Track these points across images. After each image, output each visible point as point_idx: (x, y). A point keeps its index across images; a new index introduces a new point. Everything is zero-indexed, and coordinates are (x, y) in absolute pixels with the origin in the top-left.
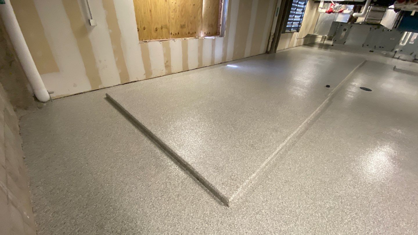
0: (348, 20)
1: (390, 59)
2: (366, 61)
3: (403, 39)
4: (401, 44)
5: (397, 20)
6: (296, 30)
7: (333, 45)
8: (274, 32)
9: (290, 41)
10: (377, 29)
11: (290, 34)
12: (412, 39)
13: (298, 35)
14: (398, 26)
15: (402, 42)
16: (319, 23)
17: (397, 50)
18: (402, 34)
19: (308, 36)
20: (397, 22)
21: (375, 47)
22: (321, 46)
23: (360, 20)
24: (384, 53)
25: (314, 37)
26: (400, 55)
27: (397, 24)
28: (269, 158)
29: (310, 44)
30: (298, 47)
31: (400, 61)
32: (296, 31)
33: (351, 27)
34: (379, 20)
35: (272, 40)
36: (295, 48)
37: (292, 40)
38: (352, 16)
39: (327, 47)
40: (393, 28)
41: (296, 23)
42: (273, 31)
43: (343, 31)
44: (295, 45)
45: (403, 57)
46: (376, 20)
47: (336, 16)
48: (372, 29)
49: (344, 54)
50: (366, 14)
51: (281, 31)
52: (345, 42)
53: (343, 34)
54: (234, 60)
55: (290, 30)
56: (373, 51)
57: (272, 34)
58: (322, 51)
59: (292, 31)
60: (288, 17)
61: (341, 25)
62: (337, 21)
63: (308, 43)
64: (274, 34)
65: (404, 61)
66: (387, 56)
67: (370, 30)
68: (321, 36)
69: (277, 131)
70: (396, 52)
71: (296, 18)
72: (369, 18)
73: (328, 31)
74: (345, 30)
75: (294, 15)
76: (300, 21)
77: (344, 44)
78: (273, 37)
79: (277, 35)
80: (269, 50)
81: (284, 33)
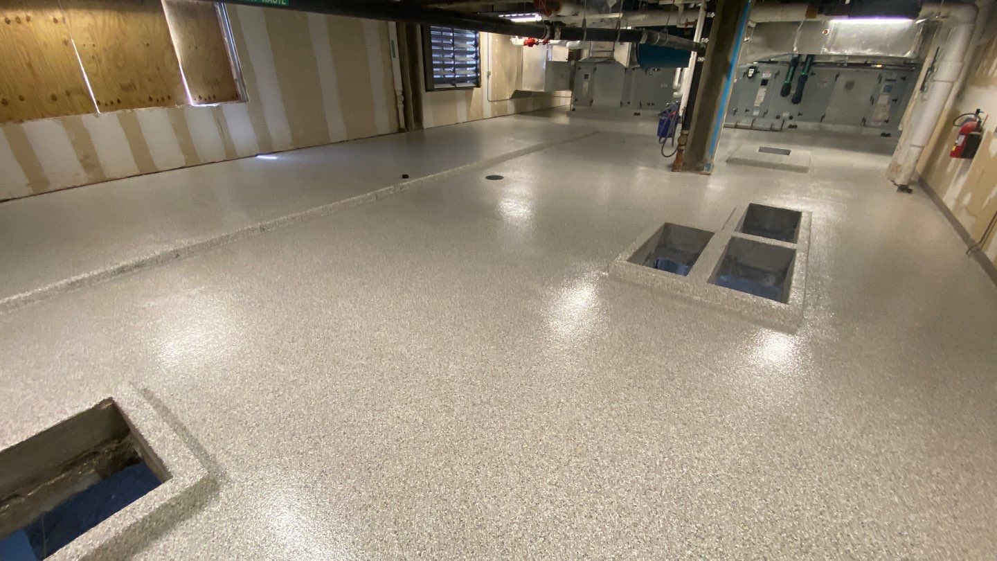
2: (595, 133)
4: (675, 93)
6: (474, 83)
7: (574, 110)
8: (401, 89)
9: (469, 105)
16: (525, 67)
21: (641, 105)
27: (635, 57)
30: (501, 119)
32: (473, 86)
33: (595, 69)
36: (490, 121)
37: (473, 104)
40: (632, 63)
42: (399, 87)
43: (583, 79)
44: (488, 114)
46: (607, 51)
51: (421, 88)
52: (592, 101)
55: (453, 84)
56: (638, 114)
57: (399, 93)
59: (458, 86)
60: (429, 58)
61: (579, 68)
72: (596, 49)
74: (586, 77)
75: (452, 54)
76: (476, 65)
77: (591, 105)
78: (402, 98)
79: (410, 94)
80: (403, 125)
81: (433, 90)
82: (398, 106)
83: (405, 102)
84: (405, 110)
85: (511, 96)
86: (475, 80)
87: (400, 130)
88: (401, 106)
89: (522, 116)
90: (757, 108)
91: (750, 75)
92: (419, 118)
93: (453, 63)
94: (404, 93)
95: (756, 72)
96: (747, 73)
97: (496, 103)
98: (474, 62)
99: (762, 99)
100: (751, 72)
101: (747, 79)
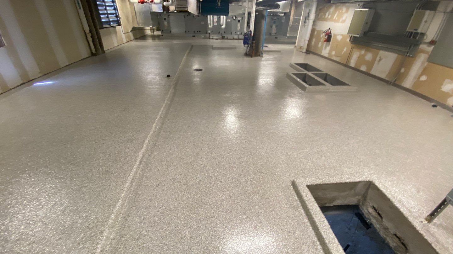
0: (162, 9)
1: (208, 40)
2: (192, 46)
3: (209, 22)
4: (209, 26)
5: (198, 7)
6: (117, 23)
7: (162, 36)
8: (89, 29)
9: (116, 36)
10: (189, 16)
11: (111, 29)
12: (215, 21)
13: (123, 28)
14: (201, 12)
15: (210, 25)
16: (138, 14)
17: (209, 32)
18: (207, 17)
19: (134, 29)
20: (199, 8)
21: (194, 32)
22: (154, 37)
23: (172, 8)
24: (203, 36)
25: (141, 30)
26: (213, 36)
27: (200, 11)
28: (132, 174)
29: (141, 37)
30: (130, 42)
31: (214, 40)
32: (118, 25)
33: (169, 16)
34: (185, 8)
35: (91, 39)
36: (126, 44)
37: (118, 35)
38: (163, 6)
39: (158, 37)
40: (198, 13)
41: (112, 15)
42: (87, 28)
43: (164, 21)
44: (125, 41)
45: (215, 37)
46: (184, 7)
47: (150, 6)
48: (186, 16)
49: (175, 42)
50: (174, 3)
51: (98, 27)
52: (171, 31)
53: (166, 23)
54: (44, 75)
55: (110, 25)
56: (194, 36)
57: (88, 32)
58: (157, 42)
59: (112, 26)
60: (98, 10)
61: (160, 15)
62: (153, 11)
63: (138, 37)
64: (90, 30)
65: (217, 40)
66: (205, 38)
67: (184, 17)
68: (149, 28)
69: (132, 141)
70: (209, 34)
71: (110, 10)
72: (178, 6)
73: (151, 22)
74: (165, 19)
75: (104, 7)
76: (116, 13)
77: (171, 33)
78: (90, 35)
79: (94, 31)
80: (94, 51)
81: (103, 28)
82: (89, 39)
83: (92, 37)
84: (93, 41)
85: (131, 30)
86: (117, 22)
87: (93, 54)
88: (90, 40)
89: (136, 40)
90: (238, 31)
91: (234, 18)
92: (101, 46)
93: (106, 12)
94: (91, 31)
95: (236, 17)
96: (233, 18)
97: (126, 34)
98: (114, 12)
99: (240, 27)
100: (234, 17)
101: (233, 20)
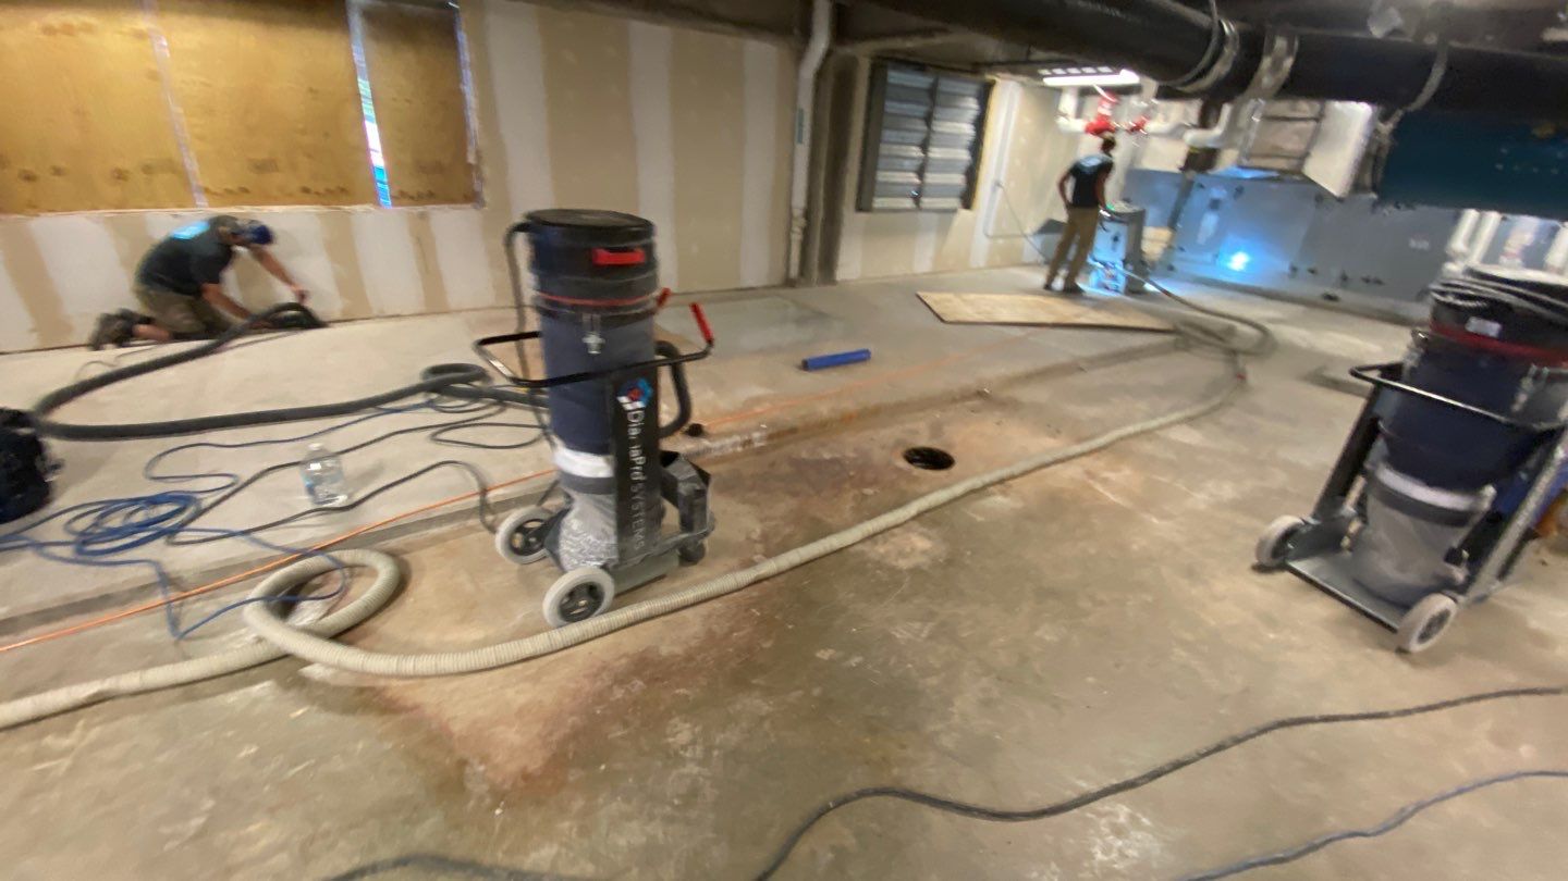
3: (1459, 243)
8: (803, 205)
9: (942, 243)
11: (920, 217)
13: (992, 220)
14: (1377, 183)
15: (1457, 260)
21: (1344, 279)
23: (1227, 159)
27: (1372, 176)
32: (960, 204)
33: (1240, 190)
34: (1293, 158)
35: (800, 235)
37: (951, 239)
42: (799, 201)
44: (978, 261)
52: (1217, 256)
53: (1211, 219)
55: (917, 200)
56: (1336, 298)
57: (798, 212)
59: (924, 205)
64: (806, 211)
67: (1317, 206)
74: (1215, 204)
78: (803, 222)
79: (820, 215)
80: (794, 271)
81: (870, 209)
82: (793, 236)
83: (807, 232)
84: (804, 245)
86: (964, 195)
87: (787, 282)
88: (797, 237)
92: (829, 263)
94: (808, 214)
97: (1001, 241)
